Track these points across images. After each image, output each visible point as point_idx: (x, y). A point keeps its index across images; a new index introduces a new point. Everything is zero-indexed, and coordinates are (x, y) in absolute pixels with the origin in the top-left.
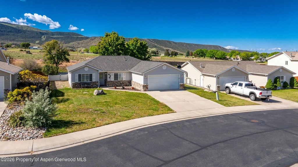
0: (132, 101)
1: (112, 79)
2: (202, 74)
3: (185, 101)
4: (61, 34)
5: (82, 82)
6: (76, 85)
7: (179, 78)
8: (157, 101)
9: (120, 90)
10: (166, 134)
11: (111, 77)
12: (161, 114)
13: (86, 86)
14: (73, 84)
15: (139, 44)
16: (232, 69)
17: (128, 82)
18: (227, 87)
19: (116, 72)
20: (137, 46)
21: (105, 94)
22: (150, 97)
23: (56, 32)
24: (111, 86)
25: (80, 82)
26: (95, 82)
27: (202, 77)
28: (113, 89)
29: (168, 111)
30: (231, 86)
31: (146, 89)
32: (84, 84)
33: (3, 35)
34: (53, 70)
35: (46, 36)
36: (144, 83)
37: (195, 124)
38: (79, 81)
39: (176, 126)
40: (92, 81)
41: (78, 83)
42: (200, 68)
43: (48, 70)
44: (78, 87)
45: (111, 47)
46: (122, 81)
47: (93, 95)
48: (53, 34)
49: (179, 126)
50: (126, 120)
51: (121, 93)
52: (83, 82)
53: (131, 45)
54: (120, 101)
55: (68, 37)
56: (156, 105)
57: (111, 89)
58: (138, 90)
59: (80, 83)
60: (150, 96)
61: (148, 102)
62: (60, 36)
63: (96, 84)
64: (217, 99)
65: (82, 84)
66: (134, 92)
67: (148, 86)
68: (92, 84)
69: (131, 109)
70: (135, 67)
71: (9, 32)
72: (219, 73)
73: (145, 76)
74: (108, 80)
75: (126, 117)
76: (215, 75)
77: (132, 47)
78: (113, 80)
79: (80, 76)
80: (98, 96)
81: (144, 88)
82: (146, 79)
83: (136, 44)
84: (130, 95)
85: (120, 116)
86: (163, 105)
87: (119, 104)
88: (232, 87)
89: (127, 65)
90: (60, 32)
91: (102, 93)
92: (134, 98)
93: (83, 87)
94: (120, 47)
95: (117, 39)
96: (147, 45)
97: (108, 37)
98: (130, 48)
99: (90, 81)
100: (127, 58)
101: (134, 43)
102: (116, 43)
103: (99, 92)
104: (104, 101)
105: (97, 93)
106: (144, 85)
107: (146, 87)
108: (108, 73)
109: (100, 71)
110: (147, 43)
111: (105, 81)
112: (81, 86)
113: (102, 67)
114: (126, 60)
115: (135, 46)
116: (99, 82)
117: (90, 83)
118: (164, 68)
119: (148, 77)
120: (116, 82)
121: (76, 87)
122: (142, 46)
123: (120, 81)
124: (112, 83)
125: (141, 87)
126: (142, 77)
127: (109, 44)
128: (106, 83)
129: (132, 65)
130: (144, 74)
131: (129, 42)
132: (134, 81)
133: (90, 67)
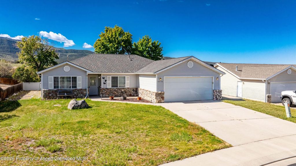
0: (135, 119)
1: (109, 85)
2: (240, 79)
3: (233, 119)
5: (59, 89)
6: (49, 93)
8: (183, 121)
9: (119, 102)
11: (108, 82)
13: (65, 95)
14: (45, 92)
15: (150, 44)
16: (288, 70)
17: (133, 90)
18: (285, 97)
19: (115, 74)
20: (148, 46)
21: (90, 107)
22: (168, 113)
23: (69, 50)
24: (107, 95)
25: (55, 89)
26: (81, 89)
27: (240, 84)
28: (109, 100)
29: (212, 143)
30: (294, 94)
31: (161, 99)
32: (63, 92)
34: (28, 75)
35: (59, 53)
36: (158, 89)
40: (76, 88)
41: (53, 91)
42: (237, 72)
43: (22, 75)
44: (53, 97)
45: (111, 44)
46: (123, 88)
47: (66, 109)
48: (67, 51)
51: (118, 105)
52: (61, 90)
53: (140, 46)
54: (110, 121)
55: (82, 54)
56: (183, 129)
57: (105, 100)
58: (148, 102)
59: (56, 91)
60: (168, 110)
63: (82, 93)
65: (60, 93)
66: (141, 104)
67: (163, 94)
68: (75, 93)
70: (144, 68)
72: (270, 77)
73: (159, 78)
74: (103, 86)
76: (265, 79)
77: (141, 49)
78: (110, 87)
79: (56, 79)
80: (75, 111)
81: (158, 98)
82: (160, 82)
83: (146, 44)
84: (132, 109)
87: (106, 127)
88: (295, 97)
89: (132, 65)
90: (73, 50)
91: (83, 106)
92: (139, 115)
93: (61, 98)
94: (124, 45)
95: (121, 34)
96: (160, 46)
97: (108, 31)
98: (139, 49)
99: (72, 88)
100: (133, 57)
101: (144, 43)
102: (119, 39)
103: (77, 104)
104: (78, 120)
105: (73, 106)
106: (158, 93)
107: (160, 95)
108: (102, 75)
109: (89, 72)
110: (160, 44)
111: (99, 89)
112: (57, 96)
113: (93, 67)
114: (131, 60)
115: (145, 46)
116: (88, 90)
117: (73, 91)
118: (190, 65)
119: (164, 80)
120: (115, 90)
121: (50, 96)
122: (154, 46)
123: (121, 88)
124: (109, 91)
125: (153, 96)
126: (154, 80)
127: (109, 39)
128: (99, 91)
129: (140, 66)
130: (157, 75)
131: (138, 42)
132: (143, 89)
133: (73, 66)
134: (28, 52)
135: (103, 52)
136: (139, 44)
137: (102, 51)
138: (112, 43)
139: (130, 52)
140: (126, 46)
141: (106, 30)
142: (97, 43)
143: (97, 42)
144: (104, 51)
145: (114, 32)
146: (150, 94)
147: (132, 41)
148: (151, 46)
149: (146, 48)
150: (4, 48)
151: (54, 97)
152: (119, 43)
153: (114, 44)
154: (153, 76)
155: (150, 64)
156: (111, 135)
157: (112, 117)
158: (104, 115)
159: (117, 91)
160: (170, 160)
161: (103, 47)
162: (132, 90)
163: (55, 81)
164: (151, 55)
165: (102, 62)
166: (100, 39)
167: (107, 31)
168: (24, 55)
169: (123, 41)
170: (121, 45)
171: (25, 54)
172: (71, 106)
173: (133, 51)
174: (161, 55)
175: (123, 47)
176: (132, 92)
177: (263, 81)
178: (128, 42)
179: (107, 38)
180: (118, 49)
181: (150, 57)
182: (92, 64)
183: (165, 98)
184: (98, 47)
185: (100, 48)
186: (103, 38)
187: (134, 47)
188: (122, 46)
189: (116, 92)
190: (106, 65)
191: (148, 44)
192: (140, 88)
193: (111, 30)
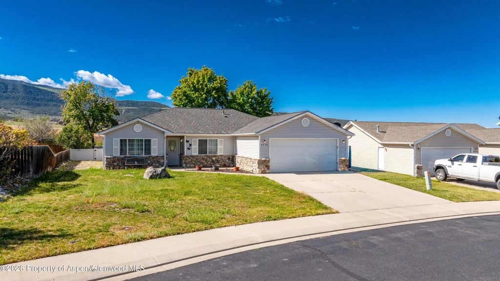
0: (229, 188)
1: (195, 151)
2: (382, 144)
3: (354, 190)
4: (133, 104)
5: (127, 155)
6: (114, 162)
7: (337, 147)
8: (289, 190)
9: (208, 172)
10: (320, 270)
11: (193, 147)
12: (299, 217)
13: (136, 163)
14: (108, 160)
15: (254, 92)
16: (445, 130)
17: (229, 159)
18: (439, 167)
19: (204, 136)
20: (252, 95)
21: (171, 177)
22: (272, 183)
23: (124, 101)
24: (192, 165)
25: (122, 156)
26: (157, 157)
27: (382, 150)
28: (196, 170)
29: (316, 209)
30: (450, 163)
31: (266, 169)
32: (133, 160)
33: (39, 105)
34: (78, 138)
36: (261, 155)
37: (399, 240)
38: (121, 154)
39: (344, 245)
40: (150, 154)
41: (118, 159)
42: (378, 133)
43: (69, 138)
44: (118, 167)
45: (197, 93)
46: (215, 156)
47: (142, 179)
48: (121, 103)
49: (356, 247)
50: (198, 230)
51: (209, 176)
52: (130, 157)
53: (239, 96)
54: (199, 190)
55: (145, 109)
57: (191, 170)
58: (247, 172)
59: (123, 159)
60: (274, 181)
61: (268, 191)
62: (132, 108)
63: (158, 162)
64: (428, 187)
65: (128, 161)
66: (238, 175)
67: (269, 161)
68: (149, 162)
69: (221, 204)
70: (245, 127)
71: (48, 100)
72: (420, 140)
73: (263, 140)
74: (186, 153)
75: (203, 221)
76: (413, 143)
77: (241, 100)
78: (197, 154)
79: (123, 142)
80: (153, 180)
81: (262, 166)
82: (264, 146)
83: (248, 93)
85: (187, 220)
86: (304, 197)
87: (195, 194)
88: (450, 167)
89: (227, 124)
90: (131, 101)
91: (163, 175)
92: (235, 184)
93: (129, 167)
94: (216, 94)
95: (211, 79)
96: (270, 97)
97: (193, 75)
98: (238, 101)
99: (145, 155)
100: (229, 112)
101: (245, 92)
102: (209, 86)
103: (155, 172)
104: (161, 188)
105: (151, 174)
106: (261, 160)
107: (265, 163)
108: (185, 137)
109: (168, 133)
110: (269, 93)
111: (180, 157)
112: (124, 166)
113: (173, 126)
114: (226, 117)
115: (248, 96)
116: (166, 158)
117: (146, 159)
118: (305, 123)
119: (270, 142)
120: (203, 159)
121: (115, 166)
122: (260, 97)
123: (211, 156)
124: (195, 159)
125: (255, 165)
126: (256, 143)
127: (194, 87)
128: (181, 160)
129: (238, 125)
130: (260, 136)
131: (236, 91)
132: (241, 156)
133: (146, 125)
134: (76, 106)
135: (185, 106)
136: (238, 93)
137: (184, 104)
138: (198, 91)
139: (225, 105)
140: (219, 97)
141: (190, 73)
142: (176, 92)
143: (177, 90)
144: (187, 103)
145: (201, 76)
146: (251, 163)
147: (227, 89)
148: (256, 96)
149: (248, 99)
150: (17, 98)
151: (120, 166)
152: (209, 92)
153: (201, 94)
154: (255, 137)
155: (253, 122)
156: (202, 201)
157: (202, 186)
158: (191, 184)
159: (206, 160)
160: (265, 219)
161: (185, 98)
162: (226, 159)
163: (121, 145)
164: (256, 110)
165: (185, 119)
166: (181, 86)
167: (191, 75)
168: (71, 110)
169: (214, 89)
170: (211, 95)
171: (72, 108)
172: (148, 174)
173: (229, 104)
174: (270, 109)
175: (214, 98)
176: (227, 161)
177: (410, 145)
178: (221, 91)
179: (191, 85)
180: (207, 101)
181: (254, 112)
182: (172, 122)
183: (271, 168)
184: (178, 98)
185: (180, 99)
186: (185, 84)
187: (230, 97)
188: (213, 96)
189: (204, 161)
190: (191, 123)
191: (252, 93)
192: (238, 155)
193: (197, 73)
